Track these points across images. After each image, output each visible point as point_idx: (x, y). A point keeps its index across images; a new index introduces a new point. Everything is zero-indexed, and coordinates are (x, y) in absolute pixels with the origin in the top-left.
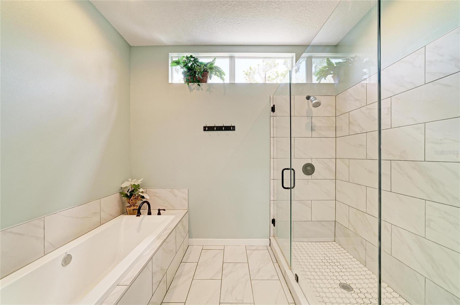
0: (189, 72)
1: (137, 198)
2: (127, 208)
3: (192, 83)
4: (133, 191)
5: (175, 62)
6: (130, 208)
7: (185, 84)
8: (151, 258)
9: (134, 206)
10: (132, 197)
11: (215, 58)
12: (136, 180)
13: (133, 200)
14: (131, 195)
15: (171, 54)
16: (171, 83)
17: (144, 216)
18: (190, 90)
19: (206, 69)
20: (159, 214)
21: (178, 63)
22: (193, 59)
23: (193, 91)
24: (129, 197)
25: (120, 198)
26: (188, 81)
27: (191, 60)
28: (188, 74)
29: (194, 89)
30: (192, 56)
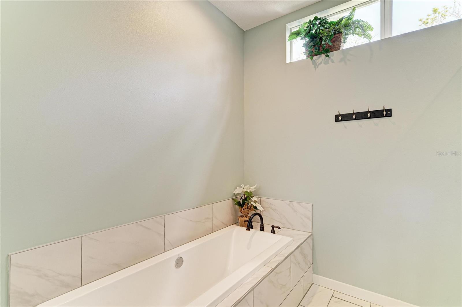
0: (312, 41)
1: (250, 207)
2: (239, 218)
3: (318, 56)
4: (245, 199)
5: (294, 33)
6: (242, 218)
7: (308, 58)
8: (252, 290)
9: (246, 216)
10: (244, 205)
11: (354, 9)
12: (248, 186)
13: (245, 209)
14: (244, 203)
15: (289, 26)
16: (290, 62)
17: (256, 230)
18: (315, 67)
19: (338, 29)
20: (273, 232)
21: (297, 34)
22: (319, 21)
23: (319, 66)
24: (241, 205)
25: (233, 205)
26: (311, 55)
27: (316, 24)
28: (312, 44)
29: (321, 63)
30: (317, 17)
